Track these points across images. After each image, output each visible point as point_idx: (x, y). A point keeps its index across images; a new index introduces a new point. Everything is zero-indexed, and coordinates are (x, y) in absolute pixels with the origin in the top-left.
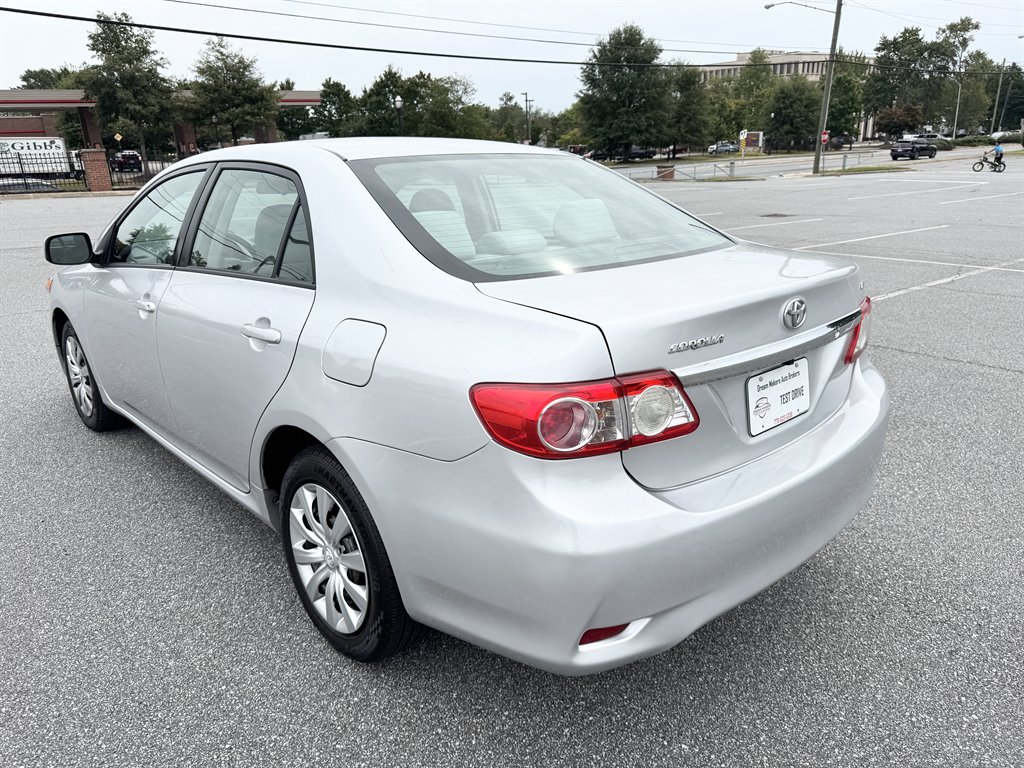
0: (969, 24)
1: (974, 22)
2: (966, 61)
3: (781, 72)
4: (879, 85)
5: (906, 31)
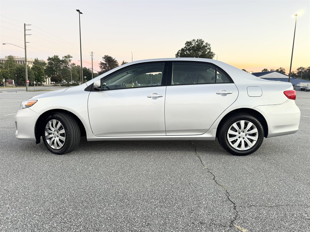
0: (70, 56)
2: (71, 65)
3: (19, 63)
4: (50, 69)
5: (55, 56)
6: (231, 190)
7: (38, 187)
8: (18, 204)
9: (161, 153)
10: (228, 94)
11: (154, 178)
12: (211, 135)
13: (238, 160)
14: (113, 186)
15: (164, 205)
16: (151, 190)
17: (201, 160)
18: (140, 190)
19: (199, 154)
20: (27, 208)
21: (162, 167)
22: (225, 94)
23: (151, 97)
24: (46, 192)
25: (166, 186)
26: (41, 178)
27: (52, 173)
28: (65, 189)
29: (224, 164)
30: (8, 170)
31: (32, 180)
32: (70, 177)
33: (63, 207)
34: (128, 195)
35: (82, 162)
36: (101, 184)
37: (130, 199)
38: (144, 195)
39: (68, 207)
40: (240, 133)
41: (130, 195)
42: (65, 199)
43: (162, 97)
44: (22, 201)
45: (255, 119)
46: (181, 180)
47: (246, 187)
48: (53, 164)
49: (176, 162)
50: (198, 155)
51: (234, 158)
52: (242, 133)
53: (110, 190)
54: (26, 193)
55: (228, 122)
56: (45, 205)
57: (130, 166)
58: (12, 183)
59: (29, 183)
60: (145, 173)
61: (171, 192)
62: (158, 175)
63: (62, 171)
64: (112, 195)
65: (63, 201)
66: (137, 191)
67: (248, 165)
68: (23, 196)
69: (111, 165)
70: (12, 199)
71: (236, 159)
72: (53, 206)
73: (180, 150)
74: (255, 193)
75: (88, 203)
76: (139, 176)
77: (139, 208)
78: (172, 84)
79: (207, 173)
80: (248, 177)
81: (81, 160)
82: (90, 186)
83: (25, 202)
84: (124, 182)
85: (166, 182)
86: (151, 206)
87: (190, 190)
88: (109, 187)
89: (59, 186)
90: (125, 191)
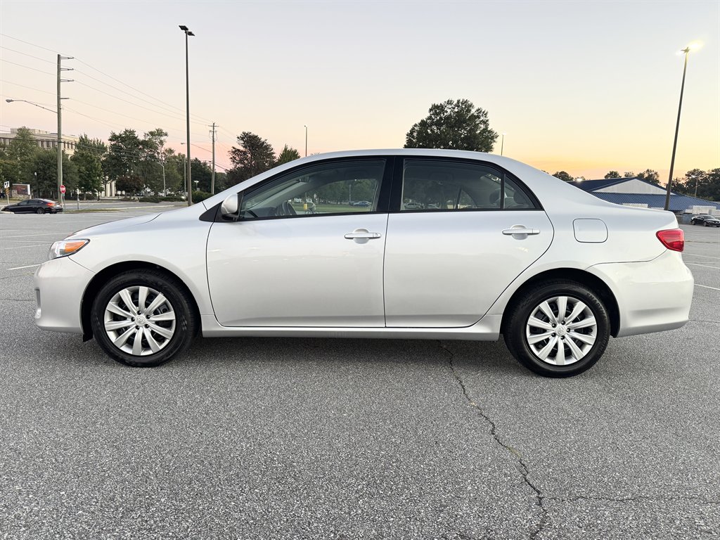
0: (162, 132)
1: (164, 131)
2: (164, 153)
3: (42, 145)
4: (114, 162)
5: (127, 131)
6: (531, 458)
7: (88, 443)
8: (42, 484)
9: (372, 367)
10: (529, 236)
11: (355, 429)
12: (489, 329)
13: (548, 388)
14: (260, 445)
15: (378, 492)
16: (348, 455)
17: (463, 387)
18: (322, 455)
19: (458, 371)
20: (64, 493)
21: (373, 402)
22: (523, 236)
23: (352, 238)
24: (107, 457)
25: (383, 446)
26: (95, 423)
27: (120, 410)
28: (149, 449)
29: (517, 398)
30: (18, 402)
31: (72, 427)
32: (160, 420)
33: (147, 492)
34: (294, 467)
35: (188, 386)
36: (232, 440)
37: (299, 477)
38: (331, 467)
39: (158, 493)
40: (555, 326)
41: (300, 466)
42: (151, 472)
43: (379, 237)
44: (52, 476)
45: (591, 294)
46: (416, 432)
47: (565, 453)
48: (122, 390)
49: (404, 391)
50: (457, 375)
51: (538, 383)
52: (559, 325)
53: (254, 454)
54: (61, 459)
55: (531, 298)
56: (104, 487)
57: (299, 397)
58: (28, 433)
59: (66, 434)
60: (334, 414)
61: (394, 460)
62: (363, 421)
63: (142, 407)
64: (258, 466)
65: (146, 478)
66: (316, 457)
67: (570, 399)
68: (53, 463)
69: (255, 395)
70: (27, 472)
71: (544, 385)
72: (122, 489)
73: (415, 361)
74: (586, 466)
75: (204, 485)
76: (320, 421)
77: (320, 498)
78: (401, 209)
79: (477, 418)
80: (571, 428)
81: (186, 380)
82: (208, 445)
83: (58, 480)
84: (286, 435)
85: (382, 436)
86: (348, 495)
87: (437, 457)
88: (251, 446)
89: (135, 442)
90: (289, 458)
